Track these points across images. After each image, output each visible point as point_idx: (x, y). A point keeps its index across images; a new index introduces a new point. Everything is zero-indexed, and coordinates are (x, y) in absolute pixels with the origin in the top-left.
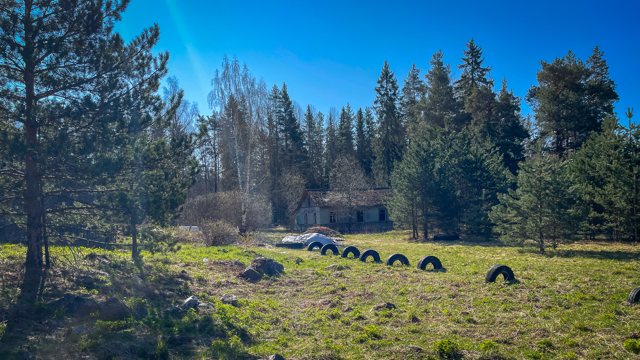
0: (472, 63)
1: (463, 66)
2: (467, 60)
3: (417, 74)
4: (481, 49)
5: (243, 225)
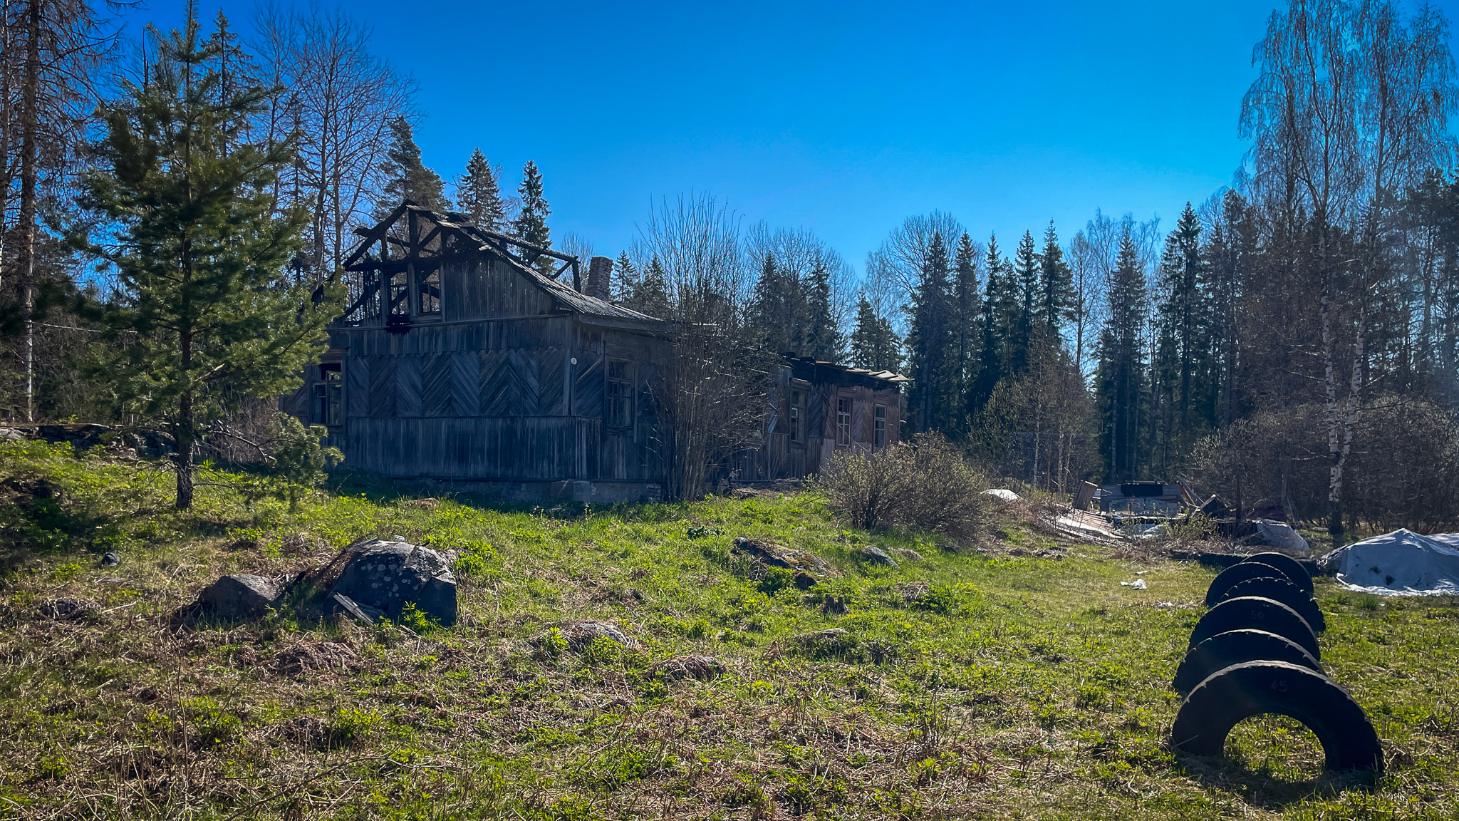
5: (1331, 499)
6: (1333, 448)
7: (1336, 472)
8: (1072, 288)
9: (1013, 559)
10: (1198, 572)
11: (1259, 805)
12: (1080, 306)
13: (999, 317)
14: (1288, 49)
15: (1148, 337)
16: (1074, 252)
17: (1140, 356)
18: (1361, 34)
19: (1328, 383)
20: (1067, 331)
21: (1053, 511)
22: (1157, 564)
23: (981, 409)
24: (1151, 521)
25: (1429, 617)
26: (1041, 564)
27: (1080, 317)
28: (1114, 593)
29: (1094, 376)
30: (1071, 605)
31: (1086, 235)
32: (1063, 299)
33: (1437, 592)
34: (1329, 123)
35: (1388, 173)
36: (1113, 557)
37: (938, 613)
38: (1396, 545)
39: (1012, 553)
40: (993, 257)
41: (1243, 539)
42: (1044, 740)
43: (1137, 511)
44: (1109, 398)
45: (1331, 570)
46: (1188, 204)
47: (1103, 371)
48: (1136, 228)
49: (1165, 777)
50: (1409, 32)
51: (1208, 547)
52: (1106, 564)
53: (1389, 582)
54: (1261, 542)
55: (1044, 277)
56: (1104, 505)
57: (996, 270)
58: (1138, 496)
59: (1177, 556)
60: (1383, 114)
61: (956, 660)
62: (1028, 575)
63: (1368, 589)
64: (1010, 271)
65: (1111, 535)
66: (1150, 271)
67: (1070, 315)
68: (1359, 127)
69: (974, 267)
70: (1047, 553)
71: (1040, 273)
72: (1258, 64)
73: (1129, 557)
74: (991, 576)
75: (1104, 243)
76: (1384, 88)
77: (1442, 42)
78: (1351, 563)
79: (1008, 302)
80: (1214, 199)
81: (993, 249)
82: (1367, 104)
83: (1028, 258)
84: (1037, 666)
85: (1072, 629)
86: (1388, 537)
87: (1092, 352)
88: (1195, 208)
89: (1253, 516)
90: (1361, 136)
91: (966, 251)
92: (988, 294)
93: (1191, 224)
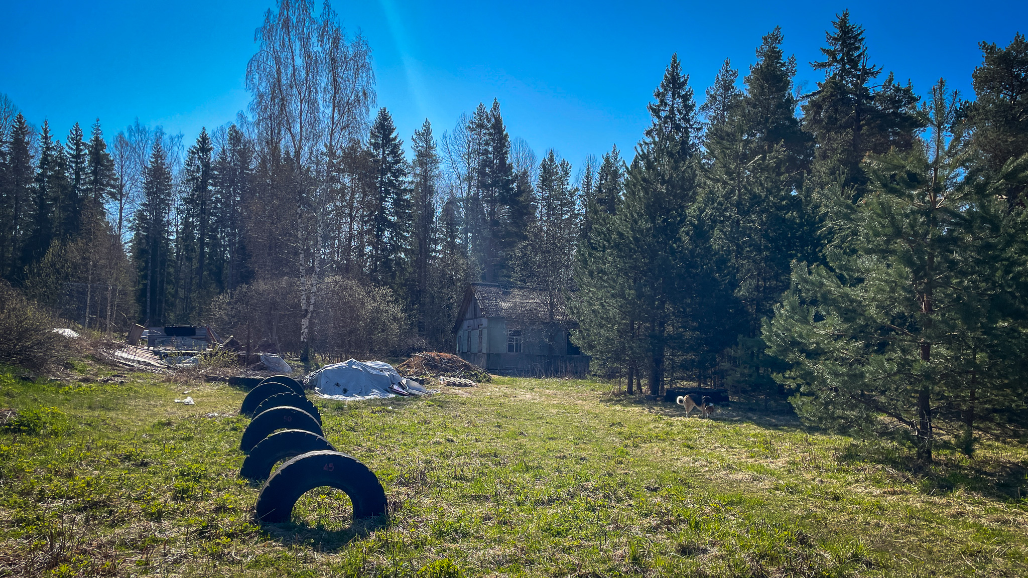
0: (843, 59)
1: (822, 65)
2: (832, 54)
3: (732, 81)
4: (862, 32)
5: (302, 340)
6: (304, 307)
7: (305, 322)
8: (115, 174)
9: (84, 385)
10: (228, 390)
11: (323, 551)
12: (121, 189)
13: (51, 188)
14: (278, 38)
15: (174, 219)
16: (116, 147)
17: (167, 232)
18: (322, 41)
19: (301, 265)
20: (111, 207)
21: (110, 346)
22: (196, 385)
23: (38, 262)
24: (188, 354)
25: (373, 412)
26: (108, 388)
27: (121, 198)
28: (171, 408)
29: (131, 244)
30: (140, 420)
31: (126, 135)
32: (107, 182)
33: (371, 397)
34: (303, 95)
35: (337, 135)
36: (163, 381)
37: (29, 434)
38: (349, 368)
39: (80, 380)
40: (46, 138)
41: (252, 366)
42: (156, 530)
43: (178, 347)
44: (143, 261)
45: (312, 386)
46: (204, 129)
47: (138, 240)
48: (166, 138)
49: (256, 543)
50: (350, 49)
51: (231, 372)
52: (159, 386)
53: (345, 392)
54: (262, 368)
55: (90, 162)
56: (151, 342)
57: (48, 149)
58: (177, 335)
59: (209, 379)
60: (334, 97)
61: (56, 474)
62: (100, 398)
63: (335, 397)
64: (60, 152)
65: (159, 365)
66: (177, 171)
67: (113, 195)
68: (321, 102)
69: (27, 143)
70: (112, 380)
71: (87, 158)
72: (259, 42)
73: (176, 381)
74: (67, 400)
75: (141, 145)
76: (335, 81)
77: (367, 61)
78: (323, 381)
79: (59, 177)
80: (222, 129)
81: (46, 132)
82: (325, 88)
83: (77, 144)
84: (130, 471)
85: (148, 439)
86: (344, 364)
87: (130, 225)
88: (209, 133)
89: (258, 351)
90: (322, 109)
91: (21, 128)
92: (41, 167)
93: (206, 143)
